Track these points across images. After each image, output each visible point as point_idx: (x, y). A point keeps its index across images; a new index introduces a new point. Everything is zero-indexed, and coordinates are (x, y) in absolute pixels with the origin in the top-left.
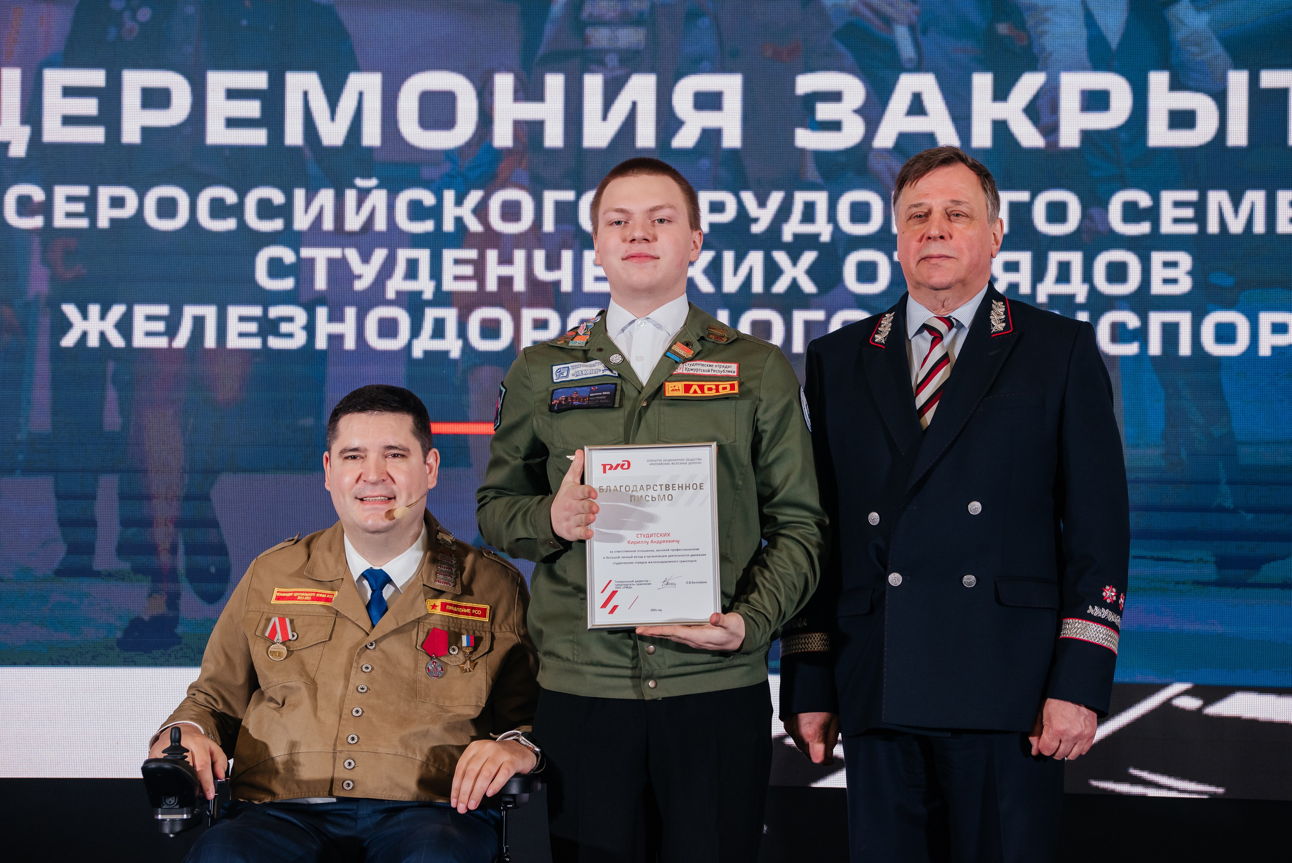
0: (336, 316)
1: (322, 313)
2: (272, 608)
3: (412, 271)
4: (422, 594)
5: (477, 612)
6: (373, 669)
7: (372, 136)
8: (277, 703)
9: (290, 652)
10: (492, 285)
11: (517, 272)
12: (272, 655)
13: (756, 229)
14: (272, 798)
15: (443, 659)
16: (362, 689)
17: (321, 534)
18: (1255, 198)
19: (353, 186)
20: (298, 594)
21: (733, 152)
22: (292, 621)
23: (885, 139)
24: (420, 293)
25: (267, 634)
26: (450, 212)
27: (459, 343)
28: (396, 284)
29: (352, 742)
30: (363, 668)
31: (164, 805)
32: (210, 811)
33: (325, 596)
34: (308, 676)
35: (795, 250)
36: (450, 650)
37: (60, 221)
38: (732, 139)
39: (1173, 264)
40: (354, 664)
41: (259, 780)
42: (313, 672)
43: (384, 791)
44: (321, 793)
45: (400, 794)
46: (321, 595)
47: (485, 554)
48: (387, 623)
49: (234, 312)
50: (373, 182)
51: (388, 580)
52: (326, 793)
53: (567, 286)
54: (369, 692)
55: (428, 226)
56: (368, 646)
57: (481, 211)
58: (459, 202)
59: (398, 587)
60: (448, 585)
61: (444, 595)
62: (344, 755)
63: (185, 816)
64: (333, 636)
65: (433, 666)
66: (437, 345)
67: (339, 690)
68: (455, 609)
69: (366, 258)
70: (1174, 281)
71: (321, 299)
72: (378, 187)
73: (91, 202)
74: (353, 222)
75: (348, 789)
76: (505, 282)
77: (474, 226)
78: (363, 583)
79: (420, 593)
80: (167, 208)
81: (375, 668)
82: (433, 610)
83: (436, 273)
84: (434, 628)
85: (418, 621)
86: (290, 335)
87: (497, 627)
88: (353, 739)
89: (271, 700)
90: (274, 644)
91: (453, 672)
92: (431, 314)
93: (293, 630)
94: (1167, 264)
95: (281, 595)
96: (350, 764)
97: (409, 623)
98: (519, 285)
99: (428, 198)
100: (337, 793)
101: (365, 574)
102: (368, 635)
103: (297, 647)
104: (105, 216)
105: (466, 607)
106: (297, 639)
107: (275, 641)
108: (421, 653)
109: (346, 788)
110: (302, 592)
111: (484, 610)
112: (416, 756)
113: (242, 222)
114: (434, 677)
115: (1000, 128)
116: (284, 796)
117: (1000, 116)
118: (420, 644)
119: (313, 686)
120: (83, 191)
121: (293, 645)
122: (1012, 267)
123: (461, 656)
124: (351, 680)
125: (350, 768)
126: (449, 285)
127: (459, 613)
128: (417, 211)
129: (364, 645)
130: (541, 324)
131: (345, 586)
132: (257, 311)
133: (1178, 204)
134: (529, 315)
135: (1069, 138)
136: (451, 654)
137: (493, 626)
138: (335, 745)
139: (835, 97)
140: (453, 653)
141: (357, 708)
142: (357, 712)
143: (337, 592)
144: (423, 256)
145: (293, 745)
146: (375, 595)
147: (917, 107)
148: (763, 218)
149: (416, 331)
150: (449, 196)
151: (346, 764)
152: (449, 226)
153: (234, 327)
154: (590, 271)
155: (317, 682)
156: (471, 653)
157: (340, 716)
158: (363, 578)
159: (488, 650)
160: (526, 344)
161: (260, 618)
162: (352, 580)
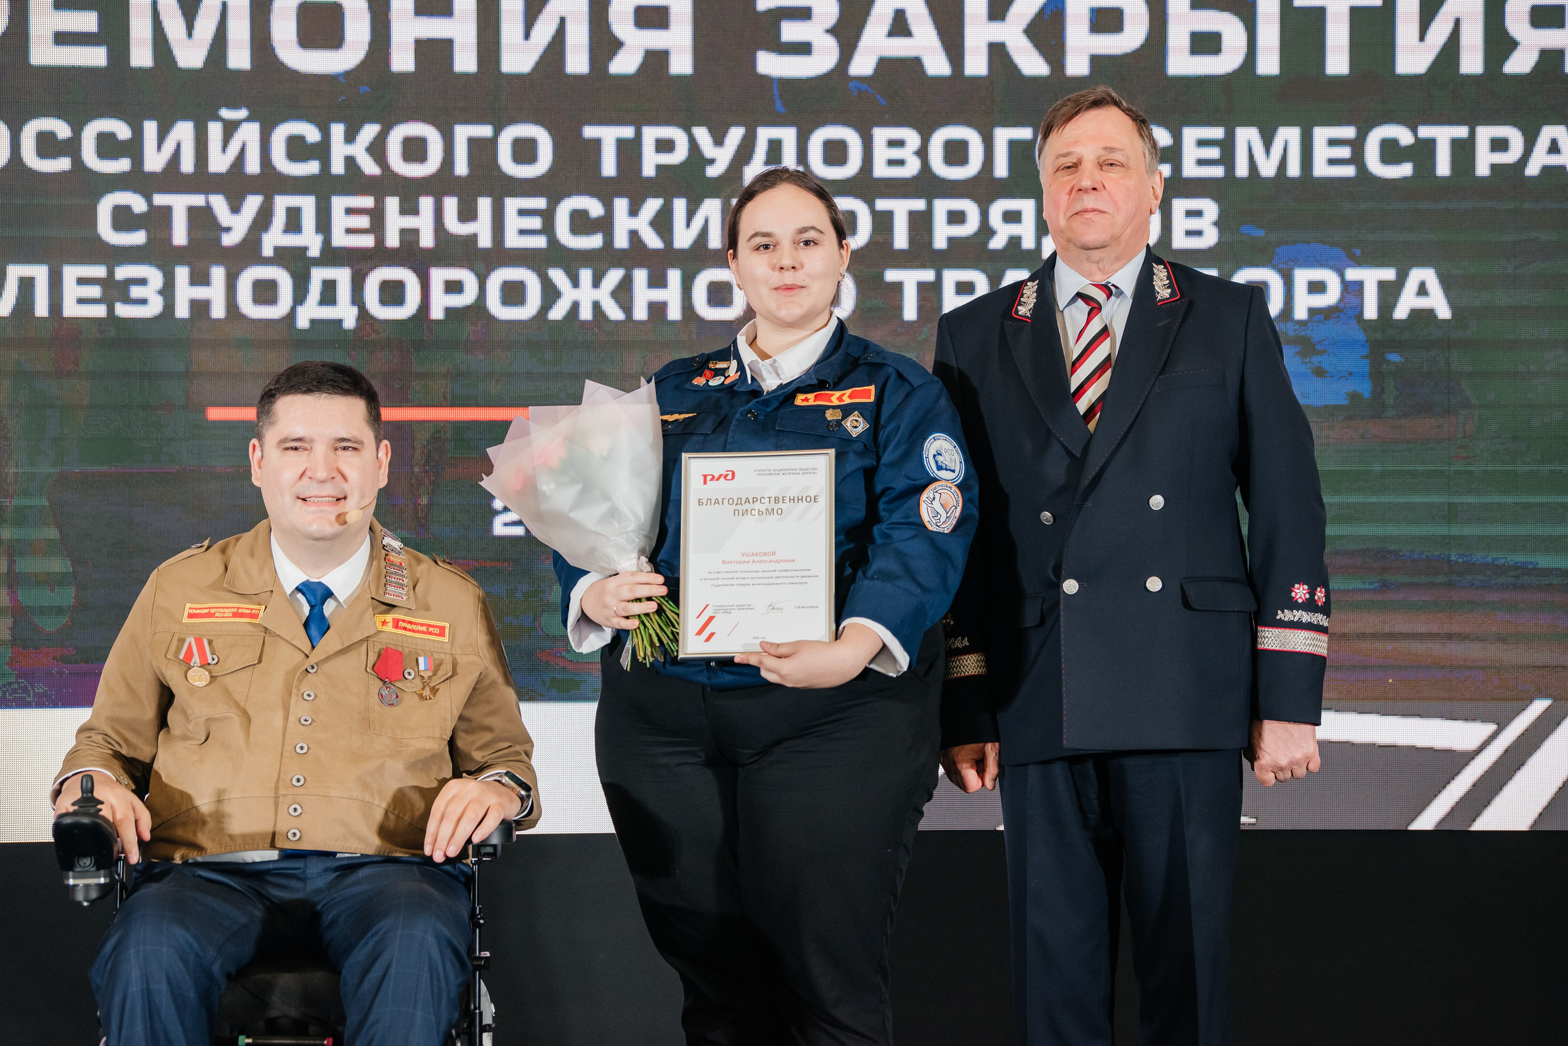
0: (200, 278)
1: (182, 273)
2: (184, 628)
3: (293, 222)
4: (371, 609)
5: (434, 630)
6: (316, 696)
7: (239, 58)
9: (212, 677)
10: (392, 240)
11: (424, 223)
13: (712, 172)
15: (399, 684)
16: (306, 720)
17: (238, 539)
18: (1289, 135)
19: (218, 118)
20: (216, 610)
21: (683, 79)
22: (210, 642)
23: (862, 65)
24: (305, 249)
25: (181, 657)
26: (339, 151)
27: (354, 311)
28: (274, 238)
29: (297, 784)
30: (305, 695)
31: (77, 867)
33: (250, 612)
34: (238, 706)
36: (405, 674)
38: (682, 64)
39: (1197, 214)
40: (294, 692)
41: (180, 833)
42: (242, 702)
43: (336, 841)
44: (261, 845)
46: (244, 611)
47: (440, 563)
48: (329, 643)
49: (71, 273)
50: (243, 113)
51: (328, 594)
52: (268, 848)
53: (485, 241)
54: (315, 724)
55: (312, 168)
56: (309, 669)
57: (377, 149)
58: (350, 138)
59: (341, 602)
60: (400, 598)
61: (396, 609)
62: (288, 800)
63: (102, 880)
64: (264, 658)
65: (386, 692)
66: (327, 313)
67: (277, 722)
68: (409, 626)
70: (1198, 233)
71: (181, 256)
72: (248, 119)
74: (219, 162)
75: (294, 839)
76: (409, 236)
77: (369, 167)
78: (298, 598)
79: (368, 608)
81: (319, 696)
82: (384, 627)
83: (324, 225)
84: (387, 648)
85: (367, 639)
86: (143, 302)
88: (298, 780)
90: (190, 669)
91: (410, 700)
92: (318, 275)
93: (213, 652)
94: (1190, 214)
95: (195, 611)
96: (295, 810)
97: (357, 641)
98: (427, 240)
99: (311, 133)
100: (279, 844)
101: (300, 587)
102: (308, 657)
103: (218, 673)
105: (422, 625)
106: (217, 663)
108: (372, 677)
109: (291, 839)
110: (221, 608)
111: (443, 628)
112: (374, 800)
113: (78, 162)
114: (389, 704)
115: (998, 52)
116: (214, 850)
117: (997, 38)
118: (371, 666)
119: (246, 718)
121: (214, 670)
122: (1012, 217)
123: (418, 681)
124: (291, 711)
125: (296, 814)
126: (340, 239)
127: (413, 631)
128: (297, 149)
129: (303, 669)
130: (454, 287)
131: (275, 598)
132: (100, 271)
133: (1202, 143)
134: (439, 276)
135: (1077, 66)
136: (406, 679)
137: (454, 648)
138: (277, 788)
139: (803, 13)
140: (408, 677)
141: (302, 744)
142: (302, 748)
143: (264, 607)
144: (307, 204)
146: (316, 610)
147: (900, 26)
148: (720, 158)
149: (300, 296)
150: (338, 131)
151: (291, 810)
152: (338, 167)
153: (71, 291)
154: (513, 223)
155: (249, 713)
156: (430, 678)
157: (282, 754)
158: (296, 592)
159: (450, 674)
160: (437, 313)
161: (170, 639)
162: (285, 593)
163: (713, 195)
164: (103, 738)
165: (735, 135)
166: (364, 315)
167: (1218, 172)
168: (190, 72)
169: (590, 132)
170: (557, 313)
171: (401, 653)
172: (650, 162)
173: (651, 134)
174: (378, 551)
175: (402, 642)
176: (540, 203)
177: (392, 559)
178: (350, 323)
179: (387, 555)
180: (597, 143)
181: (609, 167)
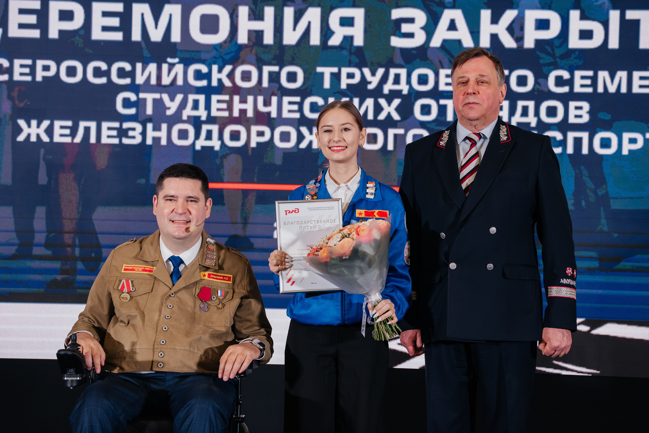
0: (157, 128)
1: (150, 126)
2: (122, 275)
3: (196, 106)
4: (199, 269)
5: (226, 278)
6: (173, 306)
7: (176, 37)
8: (125, 323)
9: (131, 298)
11: (249, 107)
12: (122, 299)
13: (370, 87)
14: (122, 371)
15: (209, 302)
16: (168, 317)
17: (147, 237)
18: (622, 75)
19: (166, 62)
20: (136, 268)
21: (359, 48)
22: (132, 282)
23: (436, 42)
24: (199, 117)
25: (120, 288)
26: (215, 76)
27: (219, 143)
28: (188, 112)
29: (162, 344)
30: (168, 306)
31: (68, 373)
32: (91, 376)
33: (149, 269)
34: (140, 310)
35: (390, 98)
36: (212, 298)
37: (17, 77)
38: (359, 41)
39: (580, 108)
40: (164, 304)
41: (115, 361)
42: (143, 308)
43: (178, 368)
44: (147, 369)
45: (187, 370)
46: (147, 269)
47: (230, 250)
48: (180, 283)
49: (105, 125)
50: (176, 60)
51: (182, 262)
52: (149, 369)
53: (274, 115)
54: (171, 318)
55: (204, 83)
56: (171, 295)
57: (231, 76)
58: (220, 71)
59: (187, 265)
61: (209, 270)
62: (159, 350)
63: (78, 378)
64: (153, 290)
65: (203, 306)
66: (208, 143)
67: (156, 318)
68: (215, 277)
69: (172, 99)
70: (580, 116)
71: (150, 119)
72: (179, 63)
73: (33, 68)
74: (166, 81)
75: (160, 367)
76: (243, 112)
78: (169, 263)
79: (197, 268)
80: (71, 71)
81: (174, 306)
82: (204, 277)
83: (208, 107)
84: (205, 286)
85: (196, 283)
86: (134, 137)
87: (236, 286)
88: (163, 342)
89: (122, 321)
90: (123, 293)
91: (213, 309)
92: (205, 128)
93: (133, 286)
94: (577, 108)
95: (127, 268)
96: (161, 354)
97: (192, 284)
99: (204, 69)
100: (154, 369)
101: (170, 258)
102: (171, 289)
103: (135, 295)
104: (40, 75)
105: (221, 276)
106: (135, 291)
107: (124, 291)
108: (197, 299)
109: (159, 367)
110: (138, 267)
111: (230, 278)
112: (195, 351)
113: (109, 80)
114: (204, 311)
115: (494, 38)
116: (128, 370)
117: (494, 32)
118: (197, 294)
119: (143, 315)
120: (29, 62)
121: (133, 294)
123: (217, 301)
124: (162, 312)
125: (162, 356)
126: (214, 113)
128: (199, 75)
129: (169, 294)
130: (261, 134)
131: (159, 264)
132: (117, 125)
133: (583, 78)
135: (529, 43)
136: (212, 300)
137: (234, 286)
138: (154, 345)
139: (411, 21)
140: (213, 299)
141: (165, 327)
142: (165, 328)
143: (155, 267)
144: (202, 98)
145: (133, 344)
146: (175, 269)
147: (452, 26)
148: (374, 82)
149: (197, 136)
150: (215, 68)
151: (160, 354)
152: (215, 83)
153: (105, 132)
154: (286, 107)
155: (145, 313)
156: (223, 299)
157: (157, 330)
158: (169, 260)
159: (231, 298)
160: (253, 144)
161: (116, 280)
162: (163, 262)
163: (370, 97)
164: (88, 320)
165: (381, 72)
166: (223, 145)
167: (590, 90)
168: (156, 43)
169: (319, 69)
170: (303, 145)
171: (210, 289)
172: (344, 83)
173: (345, 71)
174: (204, 244)
175: (212, 284)
176: (298, 99)
177: (210, 247)
178: (217, 148)
179: (208, 246)
180: (322, 74)
181: (327, 84)
